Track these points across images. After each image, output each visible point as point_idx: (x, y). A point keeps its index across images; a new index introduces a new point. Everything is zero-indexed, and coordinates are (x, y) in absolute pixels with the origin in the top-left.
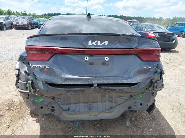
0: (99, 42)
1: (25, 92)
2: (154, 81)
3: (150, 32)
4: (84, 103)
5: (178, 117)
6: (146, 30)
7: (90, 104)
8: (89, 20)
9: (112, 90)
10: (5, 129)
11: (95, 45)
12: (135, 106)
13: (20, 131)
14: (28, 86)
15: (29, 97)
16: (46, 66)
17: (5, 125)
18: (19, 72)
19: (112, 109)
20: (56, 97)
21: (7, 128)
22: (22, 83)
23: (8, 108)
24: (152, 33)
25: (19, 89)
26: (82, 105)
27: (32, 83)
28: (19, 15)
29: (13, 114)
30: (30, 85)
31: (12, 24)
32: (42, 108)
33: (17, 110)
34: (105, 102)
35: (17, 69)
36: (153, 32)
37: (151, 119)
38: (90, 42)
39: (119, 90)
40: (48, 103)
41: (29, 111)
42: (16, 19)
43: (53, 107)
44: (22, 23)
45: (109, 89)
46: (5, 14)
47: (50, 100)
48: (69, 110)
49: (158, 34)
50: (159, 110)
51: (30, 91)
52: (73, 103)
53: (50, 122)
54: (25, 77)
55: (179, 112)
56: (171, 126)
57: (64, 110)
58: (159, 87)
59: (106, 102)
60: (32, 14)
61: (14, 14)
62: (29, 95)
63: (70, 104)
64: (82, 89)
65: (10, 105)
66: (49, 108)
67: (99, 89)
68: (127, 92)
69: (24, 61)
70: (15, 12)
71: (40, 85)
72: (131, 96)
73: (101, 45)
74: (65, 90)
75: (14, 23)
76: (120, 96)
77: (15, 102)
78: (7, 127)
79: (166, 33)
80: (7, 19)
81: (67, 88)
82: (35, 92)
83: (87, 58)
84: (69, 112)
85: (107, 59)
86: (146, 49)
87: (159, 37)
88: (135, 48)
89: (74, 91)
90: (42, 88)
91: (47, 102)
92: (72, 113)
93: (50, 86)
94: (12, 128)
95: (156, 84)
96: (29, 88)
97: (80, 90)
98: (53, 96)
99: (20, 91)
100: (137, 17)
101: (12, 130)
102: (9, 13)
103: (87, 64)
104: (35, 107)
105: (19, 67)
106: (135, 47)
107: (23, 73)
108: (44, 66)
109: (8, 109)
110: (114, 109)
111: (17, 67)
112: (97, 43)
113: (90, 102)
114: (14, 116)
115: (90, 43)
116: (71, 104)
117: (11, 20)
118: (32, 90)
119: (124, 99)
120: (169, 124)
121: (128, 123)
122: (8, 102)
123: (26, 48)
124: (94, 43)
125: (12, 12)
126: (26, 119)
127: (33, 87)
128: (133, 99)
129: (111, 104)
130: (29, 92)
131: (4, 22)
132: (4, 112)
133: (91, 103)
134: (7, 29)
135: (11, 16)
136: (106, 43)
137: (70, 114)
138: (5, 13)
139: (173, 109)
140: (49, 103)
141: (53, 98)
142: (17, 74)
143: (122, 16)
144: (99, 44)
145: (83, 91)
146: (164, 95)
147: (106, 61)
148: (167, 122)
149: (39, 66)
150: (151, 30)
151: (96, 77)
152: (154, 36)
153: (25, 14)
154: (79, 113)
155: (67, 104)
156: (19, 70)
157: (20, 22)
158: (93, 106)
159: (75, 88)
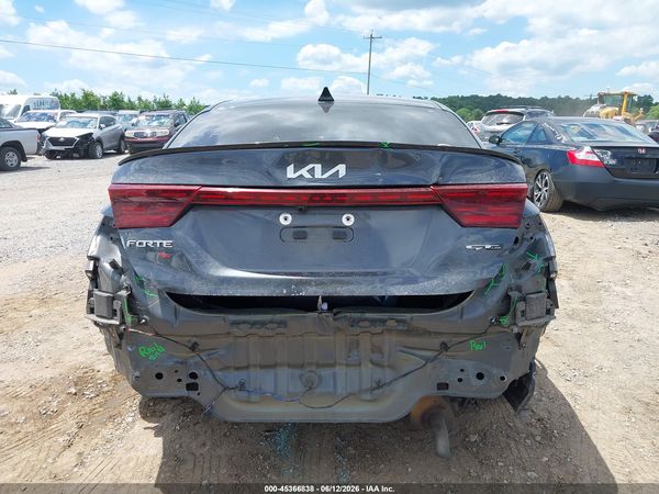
0: (318, 167)
1: (110, 325)
2: (514, 295)
3: (579, 148)
4: (290, 366)
5: (643, 436)
6: (565, 139)
7: (311, 371)
8: (326, 110)
9: (373, 321)
10: (59, 449)
11: (308, 176)
12: (460, 380)
13: (101, 459)
14: (117, 305)
15: (124, 341)
16: (164, 242)
17: (61, 440)
18: (96, 267)
19: (381, 391)
20: (203, 343)
21: (64, 448)
22: (101, 296)
23: (74, 391)
24: (588, 149)
25: (93, 317)
26: (284, 373)
27: (131, 297)
28: (145, 107)
29: (87, 410)
30: (123, 302)
31: (123, 137)
32: (159, 376)
33: (101, 396)
34: (360, 365)
35: (91, 258)
36: (593, 148)
37: (538, 438)
38: (290, 169)
39: (398, 321)
40: (178, 362)
41: (137, 401)
42: (134, 120)
43: (193, 376)
44: (154, 134)
45: (365, 320)
46: (104, 108)
47: (185, 354)
48: (242, 387)
49: (609, 153)
50: (577, 412)
51: (123, 322)
52: (255, 366)
53: (197, 435)
54: (112, 279)
55: (651, 419)
56: (609, 466)
57: (226, 388)
58: (534, 315)
59: (363, 367)
60: (187, 102)
61: (131, 106)
62: (121, 336)
63: (247, 367)
64: (279, 317)
65: (81, 383)
66: (180, 380)
67: (331, 319)
68: (427, 333)
69: (112, 235)
70: (134, 99)
71: (154, 303)
72: (445, 347)
73: (325, 176)
74: (224, 320)
75: (127, 134)
76: (405, 347)
77: (99, 375)
78: (66, 444)
79: (642, 148)
80: (108, 122)
81: (230, 313)
82: (137, 324)
83: (286, 219)
84: (243, 395)
85: (348, 220)
86: (470, 187)
87: (613, 162)
88: (434, 185)
89: (254, 324)
90: (158, 311)
91: (175, 360)
92: (254, 397)
93: (182, 309)
94: (78, 447)
95: (521, 306)
96: (118, 313)
97: (271, 322)
98: (195, 339)
99: (96, 323)
100: (556, 97)
101: (79, 454)
102: (116, 103)
103: (288, 236)
104: (137, 374)
105: (99, 252)
106: (434, 181)
107: (107, 266)
108: (158, 242)
109: (75, 394)
110: (386, 389)
111: (93, 251)
112: (312, 171)
113: (310, 364)
114: (91, 413)
115: (291, 172)
116: (251, 369)
117: (119, 124)
118: (129, 318)
119: (421, 357)
120: (602, 460)
121: (443, 444)
122: (79, 373)
123: (112, 192)
124: (304, 172)
125: (126, 100)
126: (124, 424)
127: (132, 310)
128: (453, 357)
129: (379, 373)
130: (121, 324)
131: (96, 133)
132: (64, 402)
133: (313, 368)
134: (105, 155)
135: (121, 112)
136: (341, 169)
137: (248, 402)
138: (102, 103)
139: (629, 411)
140: (182, 363)
141: (194, 347)
142: (90, 272)
143: (499, 95)
144: (318, 175)
145: (283, 323)
146: (605, 364)
147: (346, 227)
148: (598, 453)
149: (144, 242)
150: (586, 139)
151: (312, 274)
152: (596, 159)
153: (165, 105)
154: (276, 397)
155: (237, 369)
156: (96, 259)
157: (148, 132)
158: (320, 378)
159: (256, 313)
